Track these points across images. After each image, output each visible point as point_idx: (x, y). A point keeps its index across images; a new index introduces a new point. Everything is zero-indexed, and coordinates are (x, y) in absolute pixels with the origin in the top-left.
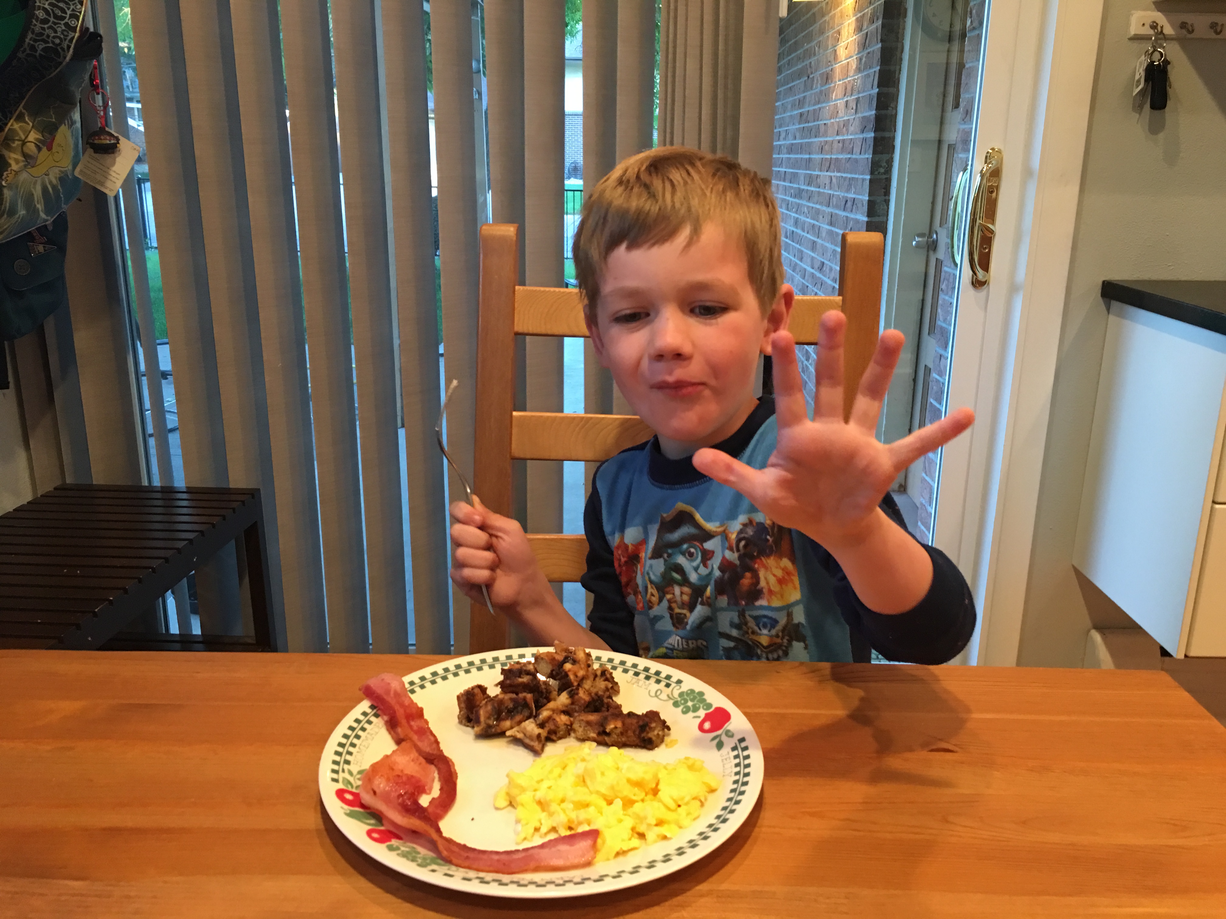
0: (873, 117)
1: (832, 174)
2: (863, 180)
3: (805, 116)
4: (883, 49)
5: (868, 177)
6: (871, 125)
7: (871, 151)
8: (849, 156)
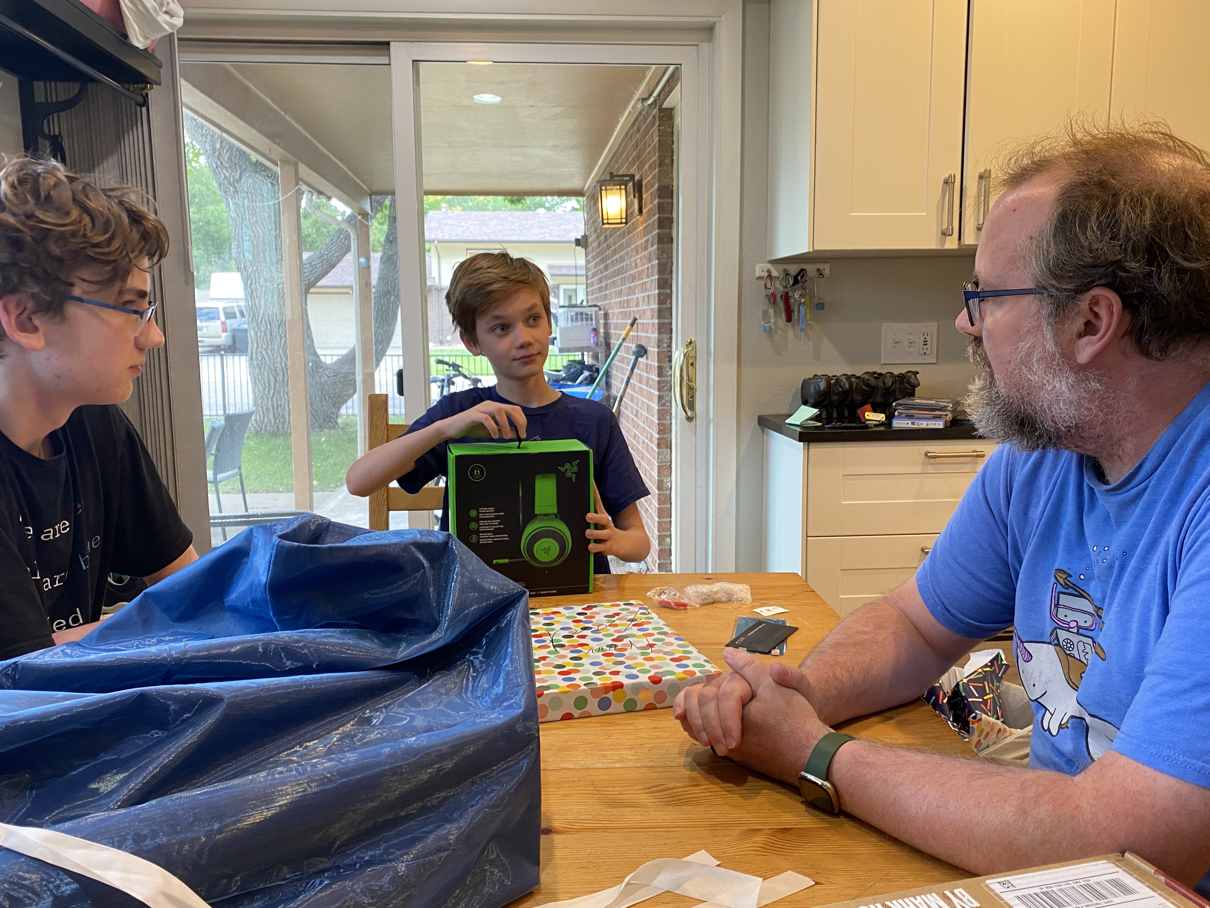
0: (656, 310)
4: (659, 264)
5: (656, 350)
6: (656, 315)
7: (657, 332)
8: (646, 335)
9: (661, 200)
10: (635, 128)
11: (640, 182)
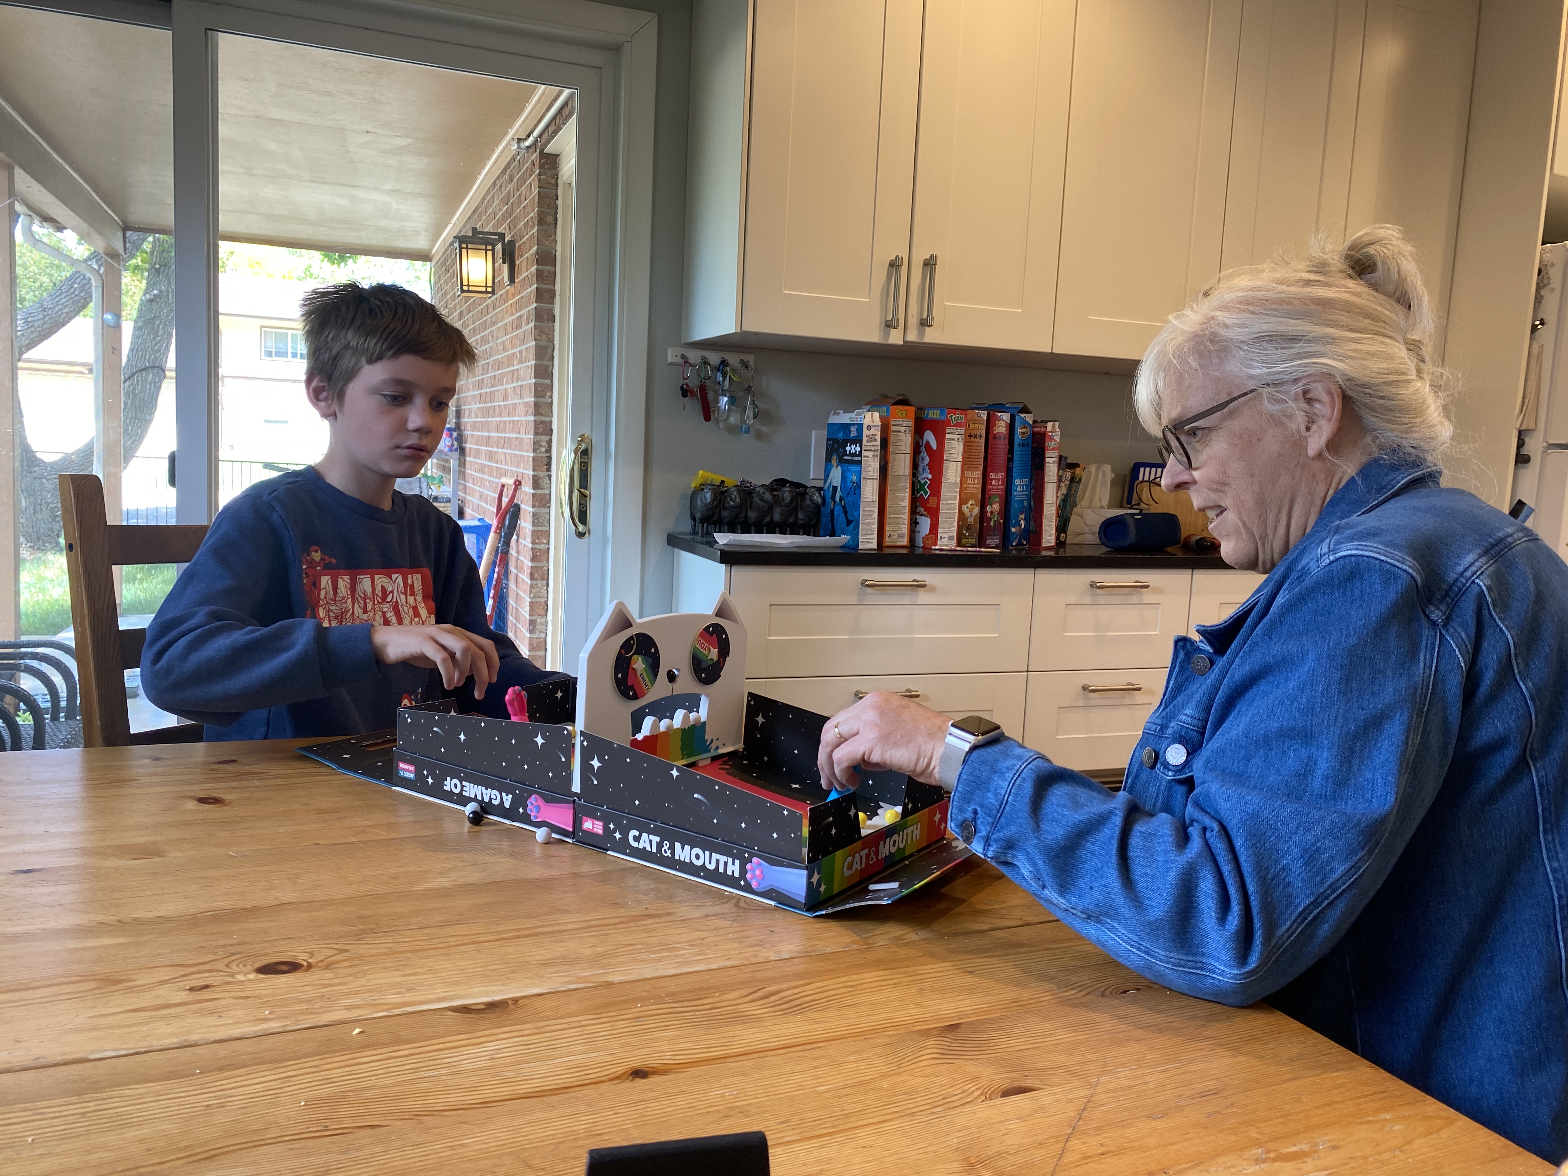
0: (532, 404)
1: (506, 451)
2: (528, 457)
3: (483, 398)
4: (537, 347)
5: (532, 455)
6: (532, 410)
7: (532, 432)
8: (517, 436)
9: (540, 267)
10: (506, 177)
11: (512, 243)
